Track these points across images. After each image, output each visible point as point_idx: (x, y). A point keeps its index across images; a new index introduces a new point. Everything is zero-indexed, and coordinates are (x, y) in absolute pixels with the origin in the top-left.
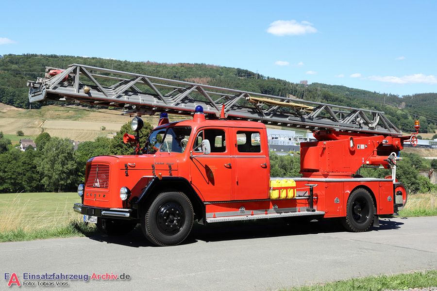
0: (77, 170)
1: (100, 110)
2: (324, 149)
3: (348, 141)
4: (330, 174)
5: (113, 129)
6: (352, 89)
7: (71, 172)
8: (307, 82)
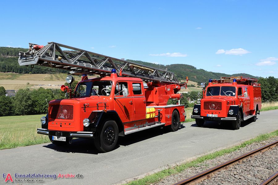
0: (32, 104)
1: (25, 74)
2: (156, 91)
3: (164, 87)
4: (160, 103)
5: (33, 84)
6: (145, 62)
7: (29, 106)
8: (124, 59)
